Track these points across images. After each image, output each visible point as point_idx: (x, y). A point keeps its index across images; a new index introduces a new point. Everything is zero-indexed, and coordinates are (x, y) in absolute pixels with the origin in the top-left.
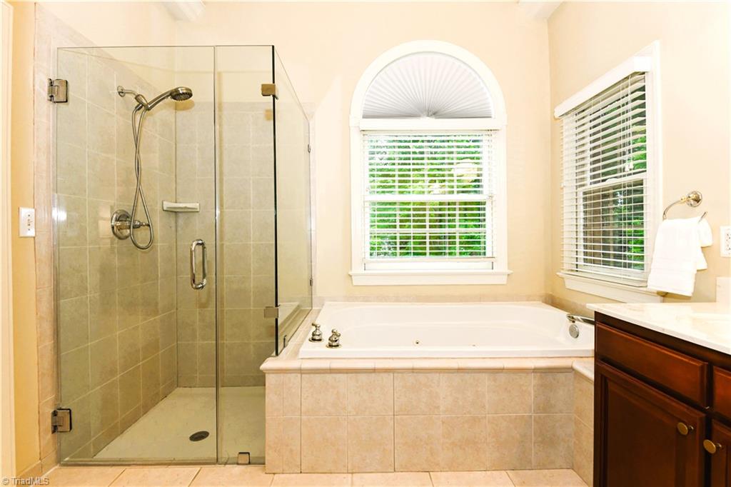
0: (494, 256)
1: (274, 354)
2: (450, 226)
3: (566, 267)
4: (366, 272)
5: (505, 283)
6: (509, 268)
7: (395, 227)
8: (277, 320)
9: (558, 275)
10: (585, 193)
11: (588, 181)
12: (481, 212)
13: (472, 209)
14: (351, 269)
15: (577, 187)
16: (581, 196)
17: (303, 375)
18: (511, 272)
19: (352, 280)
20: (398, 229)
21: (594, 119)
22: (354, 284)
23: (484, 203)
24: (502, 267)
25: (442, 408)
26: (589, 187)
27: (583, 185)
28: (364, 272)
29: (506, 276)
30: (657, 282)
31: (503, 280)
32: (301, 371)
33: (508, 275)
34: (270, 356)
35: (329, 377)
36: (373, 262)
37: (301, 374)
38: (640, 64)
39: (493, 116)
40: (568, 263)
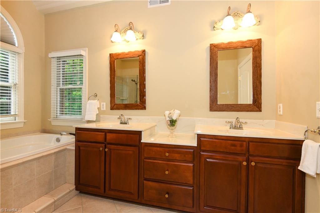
0: (16, 113)
3: (52, 116)
5: (23, 126)
6: (25, 119)
9: (48, 120)
11: (61, 85)
12: (9, 92)
15: (57, 86)
16: (59, 90)
18: (26, 121)
23: (10, 87)
24: (20, 119)
26: (62, 87)
27: (59, 86)
30: (87, 118)
31: (22, 125)
33: (24, 123)
38: (83, 53)
39: (17, 45)
40: (53, 115)
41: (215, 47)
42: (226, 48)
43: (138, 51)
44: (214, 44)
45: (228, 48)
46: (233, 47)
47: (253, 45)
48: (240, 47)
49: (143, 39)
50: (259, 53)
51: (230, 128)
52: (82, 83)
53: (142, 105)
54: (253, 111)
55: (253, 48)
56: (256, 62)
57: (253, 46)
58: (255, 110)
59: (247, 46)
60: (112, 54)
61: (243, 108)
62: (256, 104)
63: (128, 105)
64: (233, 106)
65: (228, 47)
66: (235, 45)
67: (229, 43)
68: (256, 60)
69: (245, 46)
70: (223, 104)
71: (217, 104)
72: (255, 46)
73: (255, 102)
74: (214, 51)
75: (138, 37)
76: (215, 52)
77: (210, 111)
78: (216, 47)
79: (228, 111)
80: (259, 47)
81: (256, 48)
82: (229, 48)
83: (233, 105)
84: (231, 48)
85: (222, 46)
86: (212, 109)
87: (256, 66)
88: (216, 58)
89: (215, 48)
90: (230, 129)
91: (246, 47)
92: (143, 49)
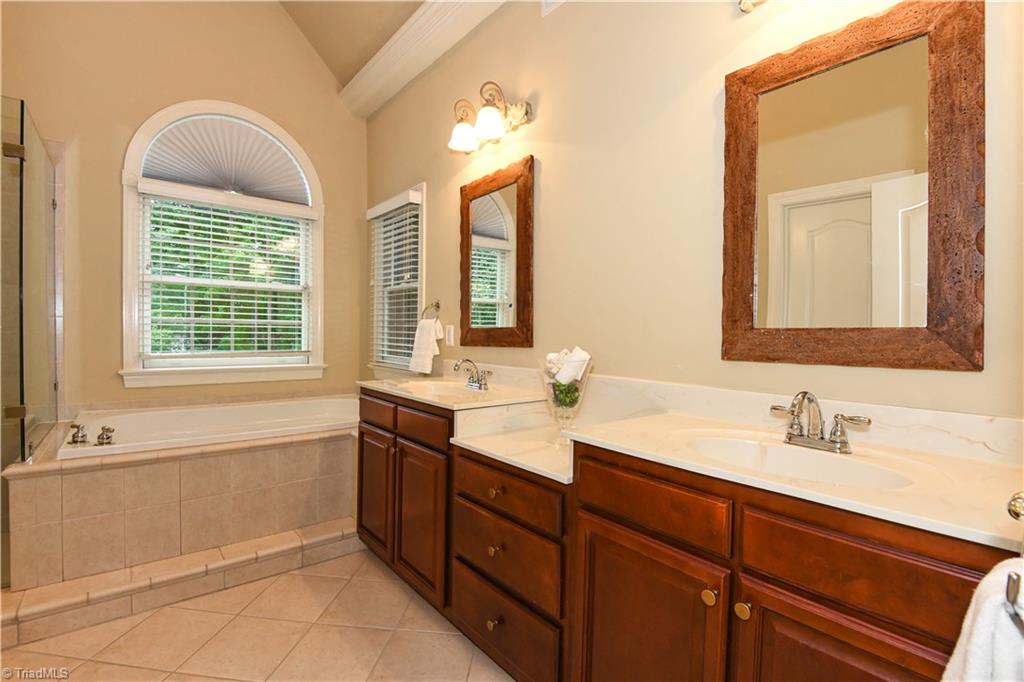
0: (310, 349)
1: (20, 458)
2: (259, 317)
3: (375, 358)
4: (145, 370)
5: (321, 377)
6: (325, 362)
7: (189, 315)
8: (23, 421)
9: (368, 368)
10: (390, 293)
11: (393, 282)
12: (296, 304)
13: (285, 300)
14: (122, 368)
15: (384, 286)
16: (386, 294)
17: (64, 477)
18: (326, 365)
19: (123, 381)
20: (192, 318)
21: (399, 228)
22: (126, 386)
23: (300, 294)
24: (318, 361)
25: (232, 486)
26: (393, 288)
27: (389, 285)
28: (141, 370)
29: (322, 371)
31: (319, 375)
32: (62, 472)
33: (324, 369)
34: (13, 463)
35: (99, 474)
36: (156, 357)
37: (62, 474)
38: (414, 197)
39: (310, 204)
40: (377, 355)
41: (744, 83)
42: (793, 74)
43: (516, 164)
44: (743, 69)
45: (800, 72)
46: (823, 58)
47: (928, 22)
48: (860, 50)
49: (529, 121)
50: (971, 51)
51: (790, 439)
52: (416, 277)
53: (523, 333)
54: (926, 366)
55: (930, 38)
56: (946, 107)
57: (931, 28)
58: (940, 359)
59: (896, 33)
60: (465, 186)
61: (871, 348)
62: (945, 328)
63: (492, 333)
64: (824, 340)
65: (801, 65)
66: (834, 50)
67: (804, 49)
68: (950, 93)
69: (888, 35)
70: (778, 330)
71: (752, 328)
72: (944, 24)
73: (943, 320)
74: (741, 102)
75: (514, 123)
76: (746, 106)
77: (723, 358)
78: (748, 80)
79: (798, 362)
80: (966, 19)
81: (948, 29)
82: (807, 70)
83: (819, 335)
84: (812, 68)
85: (777, 70)
86: (729, 352)
87: (950, 125)
88: (747, 132)
89: (744, 88)
90: (785, 442)
91: (889, 44)
92: (527, 154)
